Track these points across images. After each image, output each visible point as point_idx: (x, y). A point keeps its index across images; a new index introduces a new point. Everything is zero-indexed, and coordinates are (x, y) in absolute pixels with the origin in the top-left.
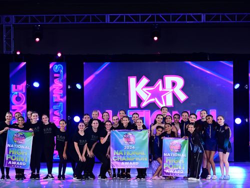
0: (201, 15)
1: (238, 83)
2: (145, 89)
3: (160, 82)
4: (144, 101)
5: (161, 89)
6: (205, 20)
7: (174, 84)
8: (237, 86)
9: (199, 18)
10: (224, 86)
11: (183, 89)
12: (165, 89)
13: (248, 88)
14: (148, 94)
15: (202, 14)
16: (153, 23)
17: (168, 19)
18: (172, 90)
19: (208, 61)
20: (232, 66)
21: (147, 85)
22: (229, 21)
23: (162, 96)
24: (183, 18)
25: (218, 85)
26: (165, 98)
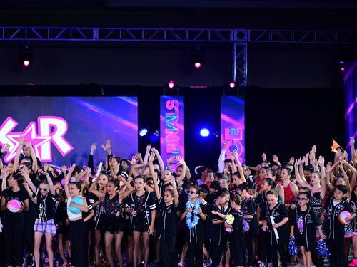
0: (92, 30)
1: (145, 128)
2: (11, 137)
3: (33, 126)
4: (10, 153)
5: (34, 136)
6: (98, 38)
7: (53, 129)
8: (144, 132)
9: (90, 34)
10: (125, 133)
11: (66, 137)
12: (40, 135)
13: (159, 135)
14: (15, 144)
15: (94, 29)
16: (23, 41)
17: (44, 35)
18: (50, 138)
19: (102, 96)
20: (136, 104)
21: (14, 131)
22: (133, 38)
23: (36, 147)
24: (66, 35)
25: (116, 131)
26: (40, 148)
